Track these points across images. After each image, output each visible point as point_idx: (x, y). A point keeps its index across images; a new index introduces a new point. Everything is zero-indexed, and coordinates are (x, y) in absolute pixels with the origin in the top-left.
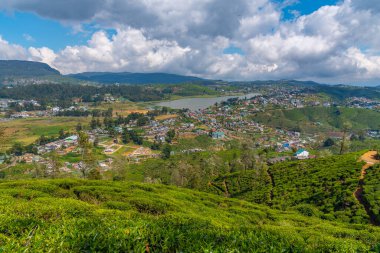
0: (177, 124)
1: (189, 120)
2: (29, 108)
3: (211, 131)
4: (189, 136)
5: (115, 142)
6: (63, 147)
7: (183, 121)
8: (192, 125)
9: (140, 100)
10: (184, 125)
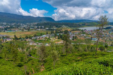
0: (79, 34)
1: (84, 33)
2: (41, 28)
3: (92, 38)
4: (82, 38)
5: (56, 38)
6: (40, 38)
7: (82, 33)
8: (85, 35)
9: (73, 27)
10: (82, 35)
